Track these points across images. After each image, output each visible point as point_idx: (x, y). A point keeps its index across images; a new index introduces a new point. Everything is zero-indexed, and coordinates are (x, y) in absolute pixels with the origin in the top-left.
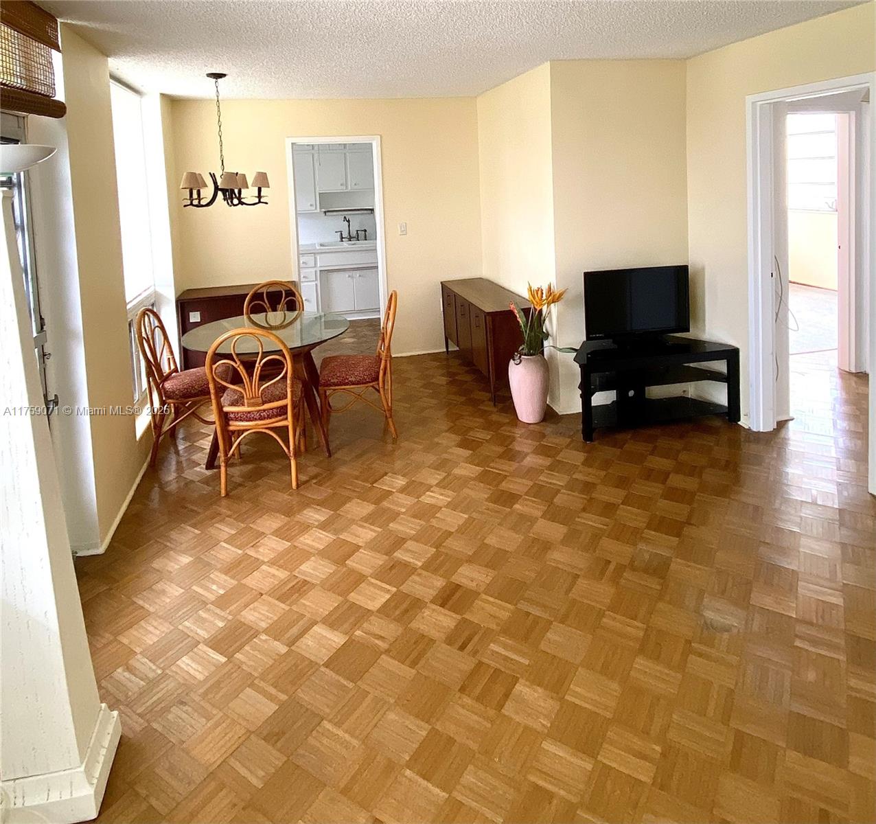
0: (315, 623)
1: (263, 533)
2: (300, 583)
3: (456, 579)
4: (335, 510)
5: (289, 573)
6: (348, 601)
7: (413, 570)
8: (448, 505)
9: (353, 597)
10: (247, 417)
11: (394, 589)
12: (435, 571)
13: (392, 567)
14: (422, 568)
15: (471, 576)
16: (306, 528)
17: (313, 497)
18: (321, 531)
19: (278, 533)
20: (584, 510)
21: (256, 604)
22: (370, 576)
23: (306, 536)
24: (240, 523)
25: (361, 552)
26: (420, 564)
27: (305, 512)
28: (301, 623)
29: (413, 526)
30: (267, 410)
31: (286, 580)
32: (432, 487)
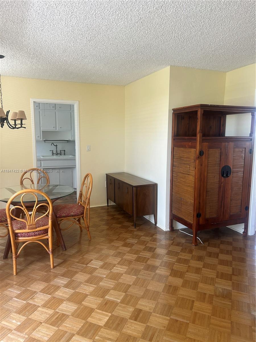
0: (73, 335)
1: (35, 292)
2: (60, 316)
3: (138, 307)
4: (71, 278)
5: (54, 311)
6: (87, 322)
7: (117, 304)
8: (126, 273)
9: (90, 320)
10: (28, 235)
11: (110, 314)
12: (127, 304)
13: (106, 304)
14: (121, 302)
15: (145, 305)
16: (58, 288)
17: (58, 272)
18: (66, 289)
19: (43, 291)
20: (187, 271)
21: (39, 328)
22: (96, 309)
23: (58, 291)
24: (22, 288)
25: (88, 297)
26: (119, 301)
27: (55, 280)
28: (66, 335)
29: (111, 283)
30: (39, 231)
31: (53, 314)
32: (116, 265)
